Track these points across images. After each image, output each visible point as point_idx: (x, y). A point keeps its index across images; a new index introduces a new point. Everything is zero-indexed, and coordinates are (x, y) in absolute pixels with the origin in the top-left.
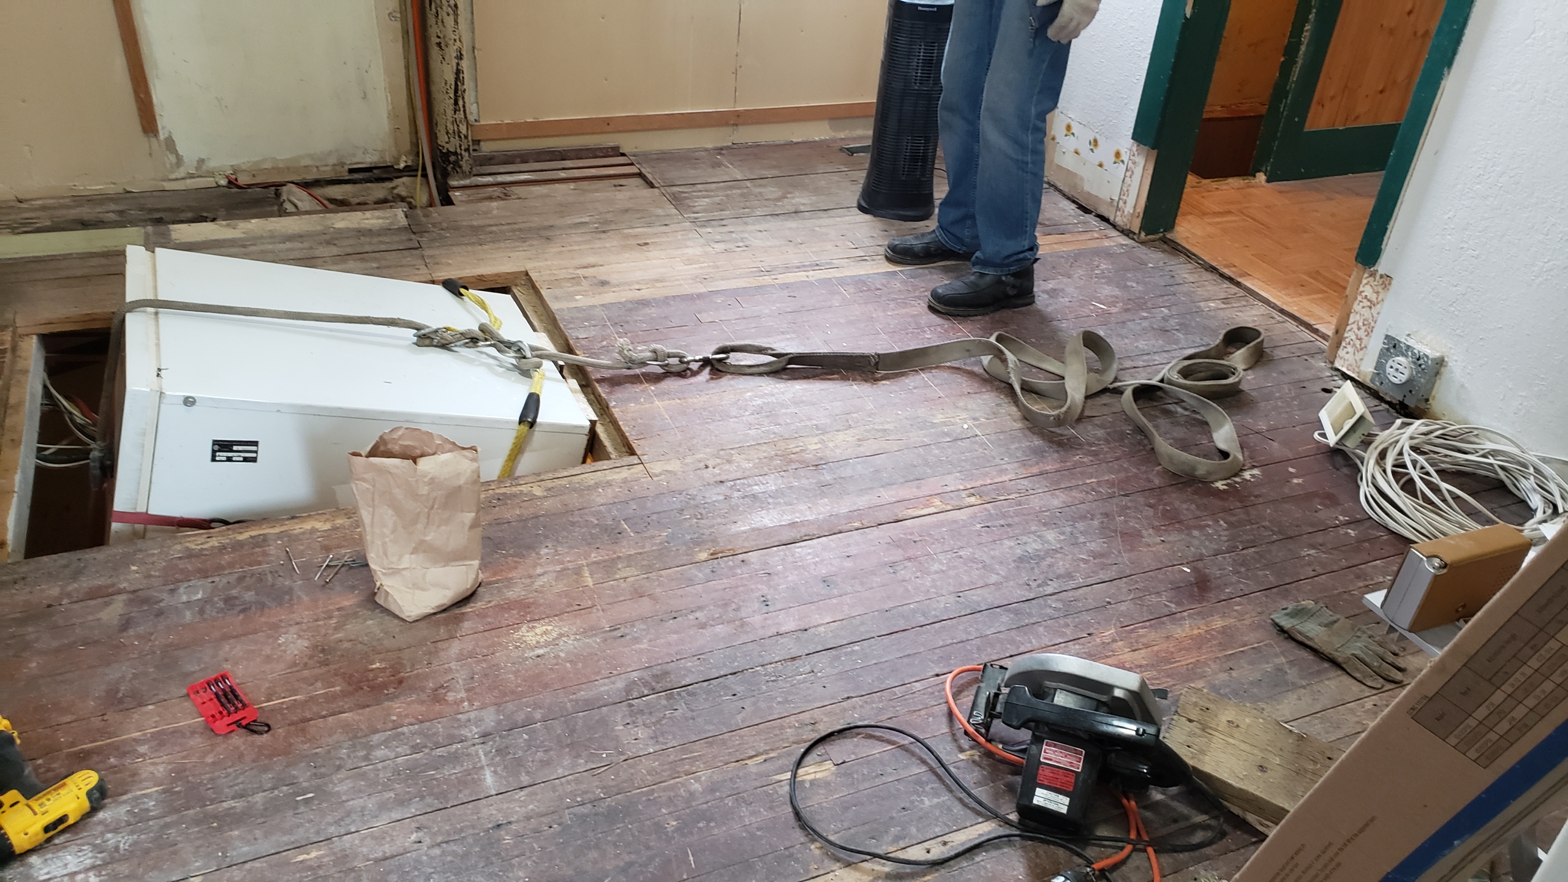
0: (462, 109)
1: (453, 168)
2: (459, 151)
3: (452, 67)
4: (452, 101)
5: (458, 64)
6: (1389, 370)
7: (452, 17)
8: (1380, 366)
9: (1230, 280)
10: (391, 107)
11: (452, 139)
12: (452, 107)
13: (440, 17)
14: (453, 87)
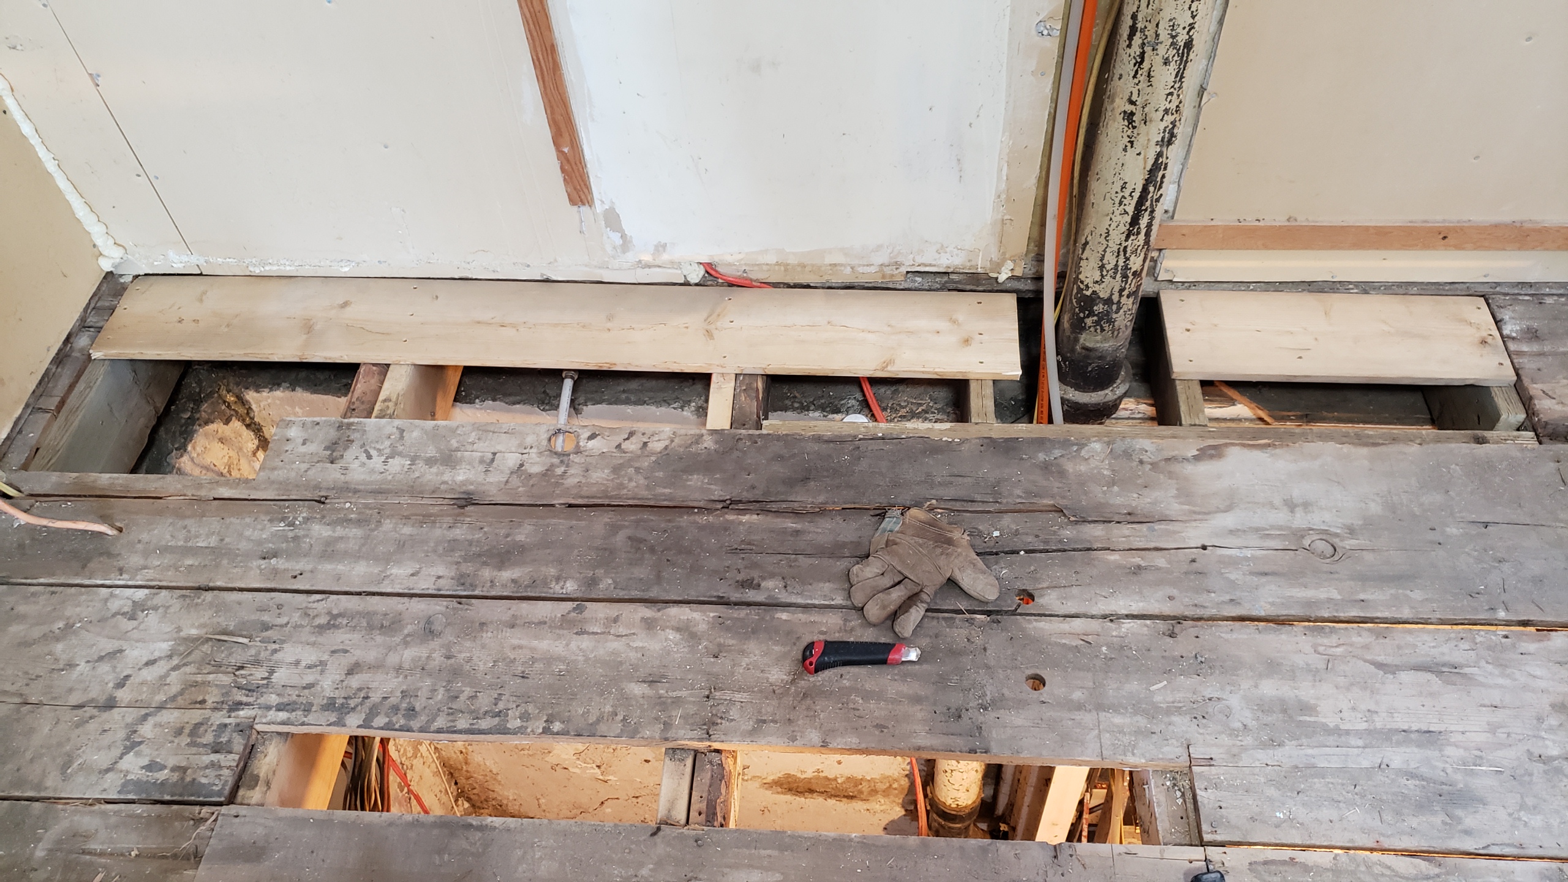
0: (1143, 231)
1: (1097, 323)
2: (1115, 298)
3: (1145, 160)
4: (1128, 219)
5: (1159, 155)
7: (1173, 67)
10: (1003, 186)
11: (1107, 279)
12: (1123, 229)
13: (1146, 65)
14: (1136, 195)
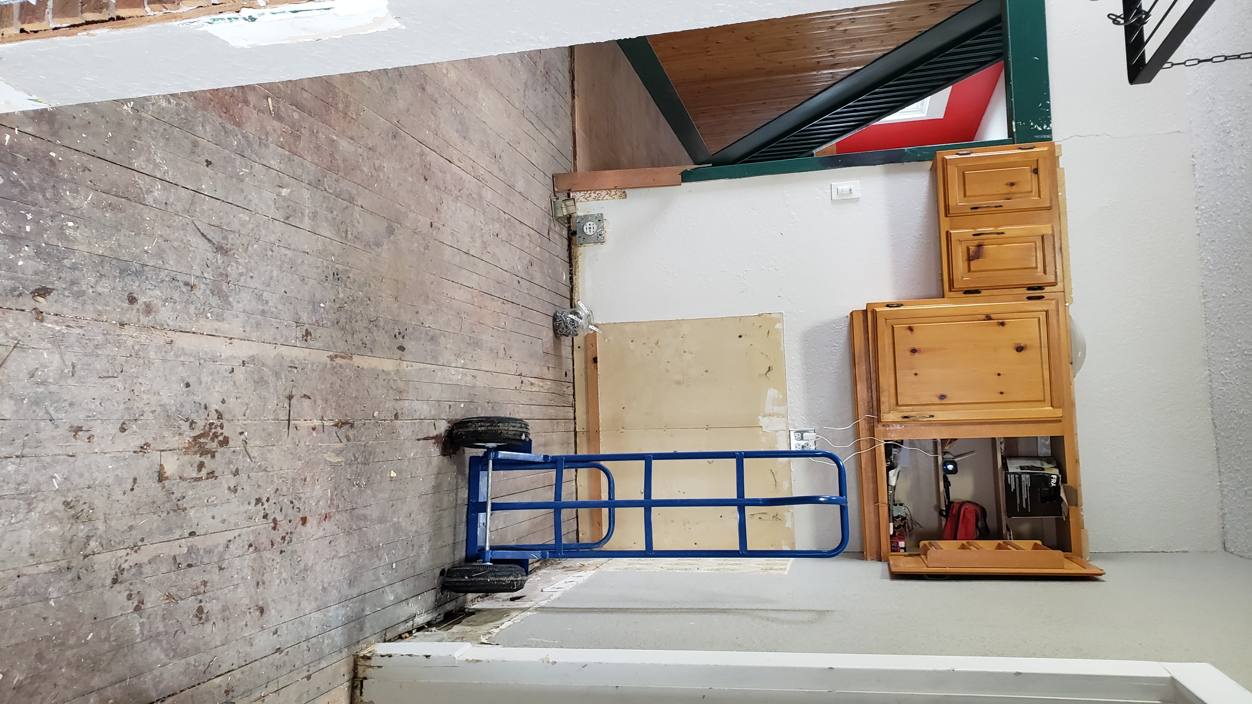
6: (588, 224)
8: (585, 218)
9: (573, 91)
